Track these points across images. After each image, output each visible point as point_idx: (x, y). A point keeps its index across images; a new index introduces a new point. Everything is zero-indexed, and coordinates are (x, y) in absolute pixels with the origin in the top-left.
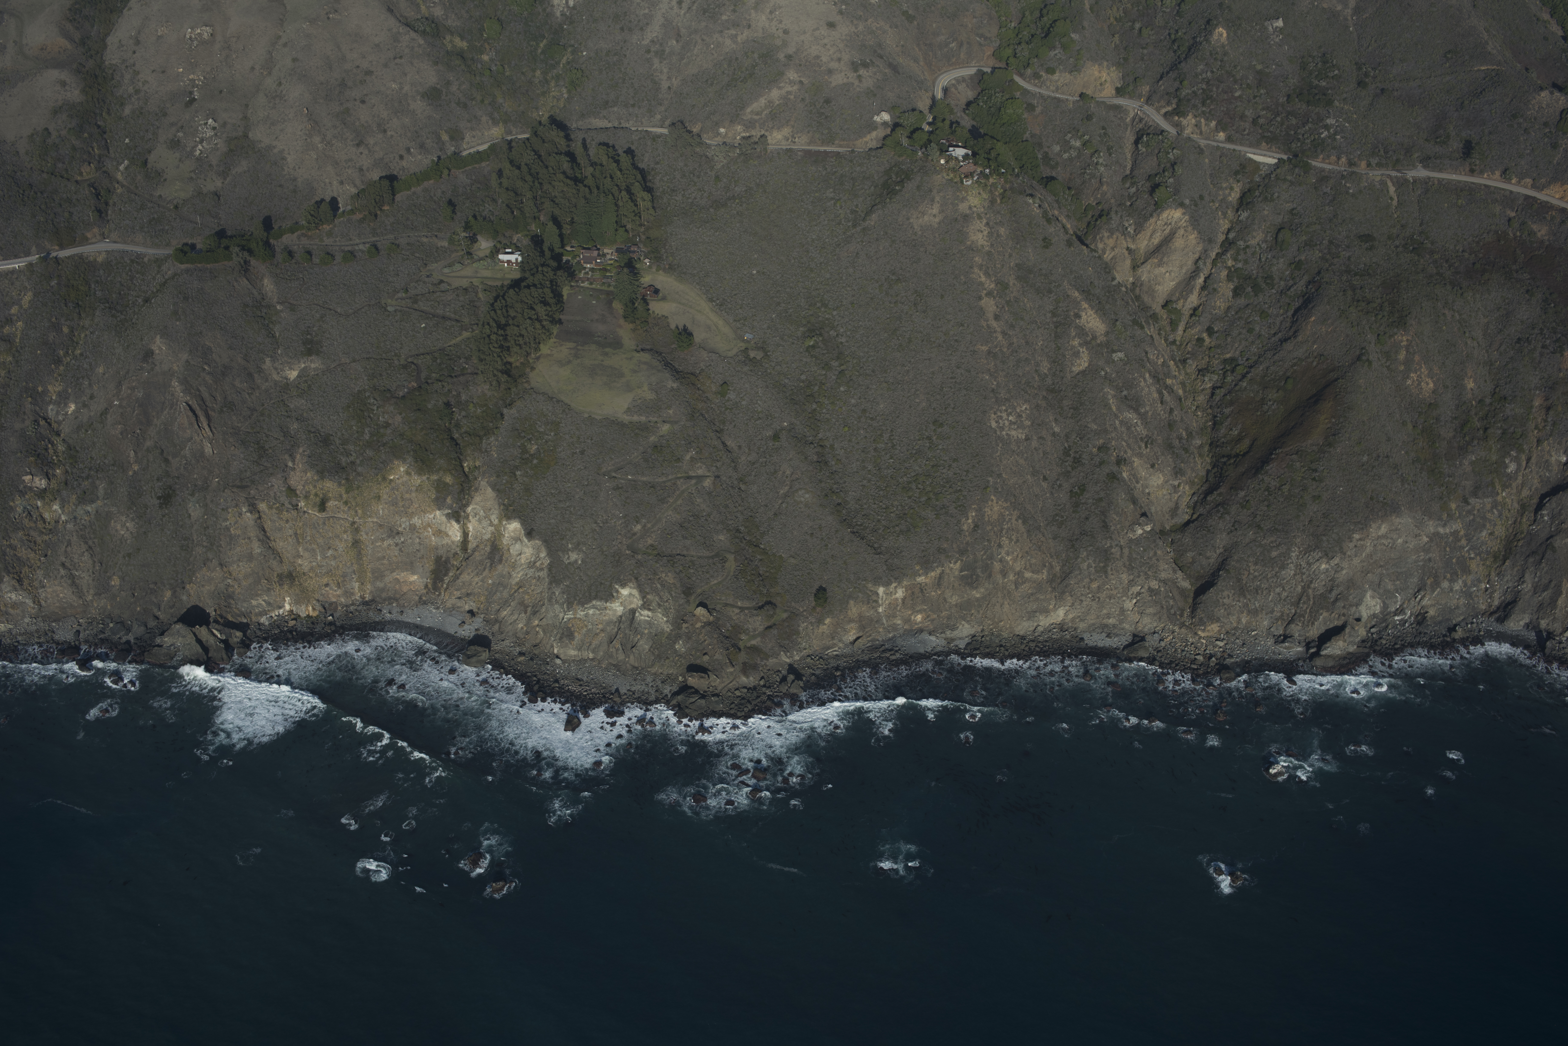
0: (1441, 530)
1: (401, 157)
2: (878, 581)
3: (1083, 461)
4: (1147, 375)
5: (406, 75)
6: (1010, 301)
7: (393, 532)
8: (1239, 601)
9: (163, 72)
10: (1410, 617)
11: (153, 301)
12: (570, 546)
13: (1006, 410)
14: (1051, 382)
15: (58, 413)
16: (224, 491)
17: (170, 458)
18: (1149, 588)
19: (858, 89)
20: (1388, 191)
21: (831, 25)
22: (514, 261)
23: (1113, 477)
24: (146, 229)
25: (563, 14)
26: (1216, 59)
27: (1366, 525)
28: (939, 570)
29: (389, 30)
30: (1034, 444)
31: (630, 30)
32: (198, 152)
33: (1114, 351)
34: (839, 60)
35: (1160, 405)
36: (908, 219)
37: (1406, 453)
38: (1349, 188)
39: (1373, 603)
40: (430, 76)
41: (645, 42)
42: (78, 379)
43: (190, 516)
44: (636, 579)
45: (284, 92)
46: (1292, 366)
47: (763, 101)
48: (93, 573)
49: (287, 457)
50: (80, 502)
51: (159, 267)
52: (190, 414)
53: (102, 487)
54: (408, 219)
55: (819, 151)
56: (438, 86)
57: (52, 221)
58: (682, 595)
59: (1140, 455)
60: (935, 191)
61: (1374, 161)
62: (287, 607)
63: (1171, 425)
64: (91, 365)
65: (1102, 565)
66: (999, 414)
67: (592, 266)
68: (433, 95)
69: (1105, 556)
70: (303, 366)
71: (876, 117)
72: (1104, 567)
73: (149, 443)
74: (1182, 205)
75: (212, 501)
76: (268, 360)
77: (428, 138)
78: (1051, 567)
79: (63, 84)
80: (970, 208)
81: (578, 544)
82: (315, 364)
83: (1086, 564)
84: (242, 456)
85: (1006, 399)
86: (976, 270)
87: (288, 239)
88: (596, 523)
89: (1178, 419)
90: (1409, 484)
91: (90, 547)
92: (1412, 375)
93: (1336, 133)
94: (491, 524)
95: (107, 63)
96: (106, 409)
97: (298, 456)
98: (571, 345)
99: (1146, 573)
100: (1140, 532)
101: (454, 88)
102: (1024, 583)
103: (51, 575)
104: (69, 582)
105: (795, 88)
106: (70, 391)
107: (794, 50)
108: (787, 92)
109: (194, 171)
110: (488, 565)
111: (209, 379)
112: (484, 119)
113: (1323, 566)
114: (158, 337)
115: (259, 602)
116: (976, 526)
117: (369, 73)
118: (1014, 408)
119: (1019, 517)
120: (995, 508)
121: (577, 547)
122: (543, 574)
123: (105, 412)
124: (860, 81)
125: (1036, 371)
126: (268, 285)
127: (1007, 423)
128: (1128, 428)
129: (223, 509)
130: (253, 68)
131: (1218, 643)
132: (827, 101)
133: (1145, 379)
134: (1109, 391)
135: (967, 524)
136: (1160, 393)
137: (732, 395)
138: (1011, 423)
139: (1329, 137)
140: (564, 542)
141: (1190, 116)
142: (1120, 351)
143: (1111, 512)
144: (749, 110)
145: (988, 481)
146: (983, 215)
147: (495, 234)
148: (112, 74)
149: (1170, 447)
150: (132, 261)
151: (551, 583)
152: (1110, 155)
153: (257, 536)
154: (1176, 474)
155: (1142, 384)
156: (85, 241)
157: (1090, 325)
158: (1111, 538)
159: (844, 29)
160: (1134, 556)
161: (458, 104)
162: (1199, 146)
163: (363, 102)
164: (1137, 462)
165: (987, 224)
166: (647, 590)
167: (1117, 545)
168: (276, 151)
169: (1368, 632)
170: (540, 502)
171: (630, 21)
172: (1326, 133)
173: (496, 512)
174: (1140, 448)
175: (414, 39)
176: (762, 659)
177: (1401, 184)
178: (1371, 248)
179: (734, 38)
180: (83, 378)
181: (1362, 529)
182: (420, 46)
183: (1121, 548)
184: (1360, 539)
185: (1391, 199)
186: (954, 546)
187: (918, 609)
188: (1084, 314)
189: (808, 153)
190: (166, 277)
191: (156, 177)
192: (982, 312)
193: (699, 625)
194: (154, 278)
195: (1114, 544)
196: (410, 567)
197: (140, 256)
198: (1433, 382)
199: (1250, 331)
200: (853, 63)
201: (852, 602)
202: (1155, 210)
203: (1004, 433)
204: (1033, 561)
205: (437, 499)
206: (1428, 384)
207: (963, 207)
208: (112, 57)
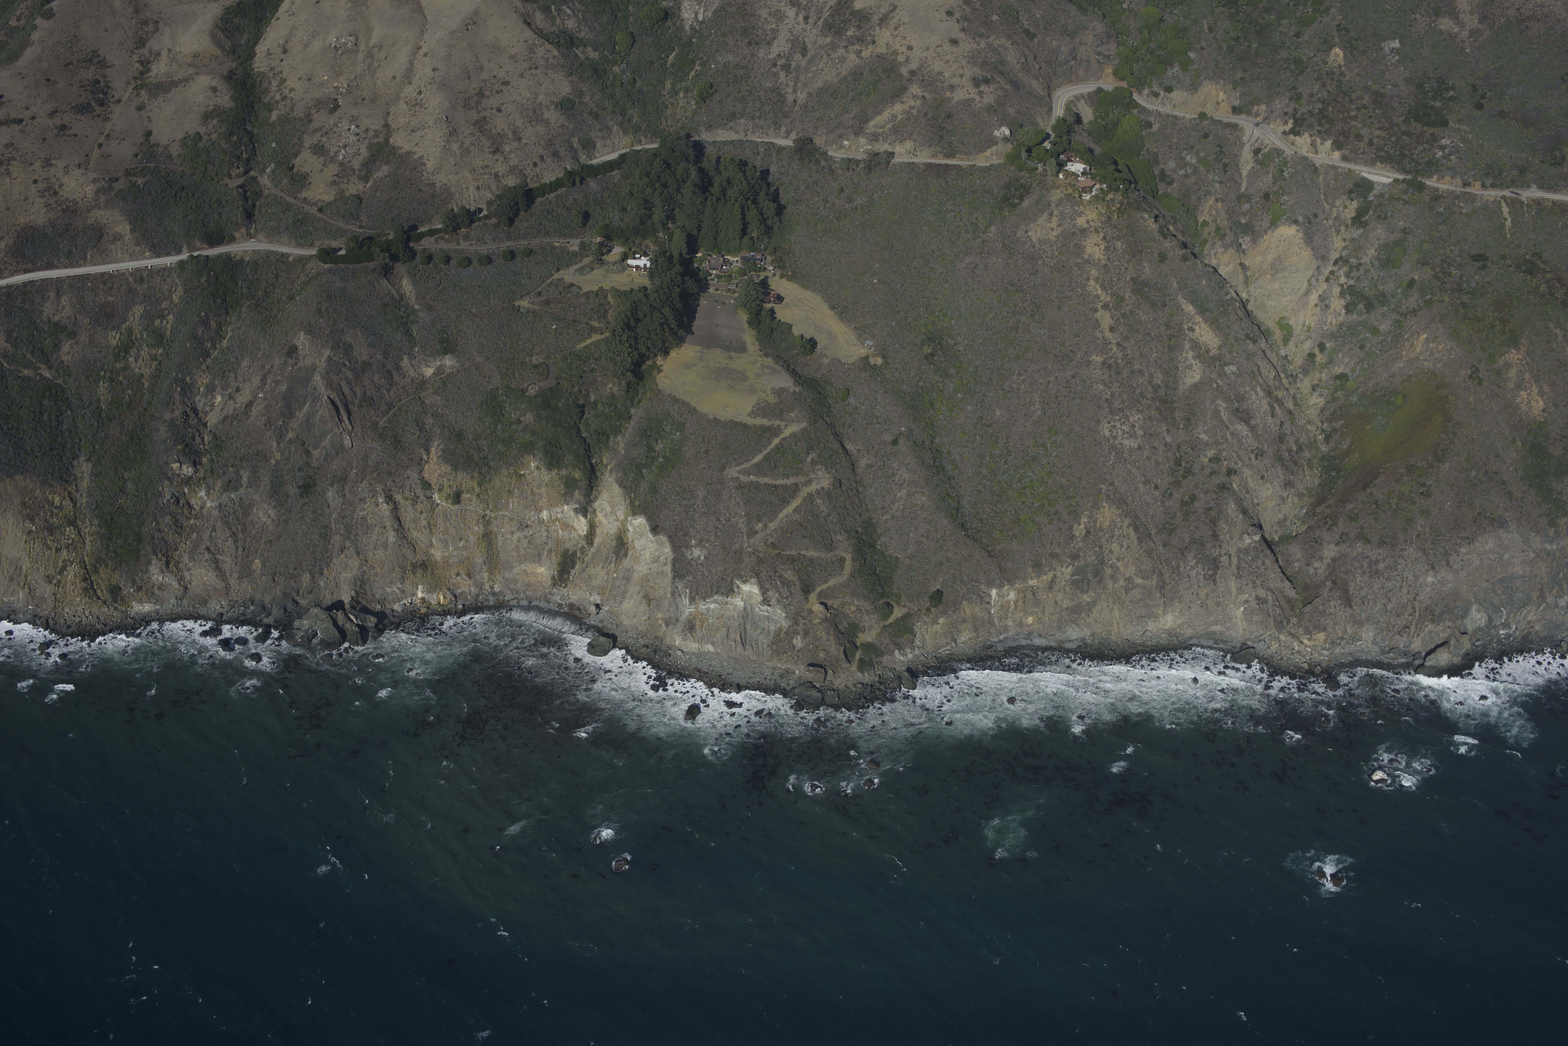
0: (1548, 547)
1: (535, 164)
2: (990, 584)
3: (1194, 471)
4: (1259, 389)
5: (541, 85)
6: (1125, 313)
7: (523, 526)
8: (1345, 611)
9: (309, 80)
10: (1515, 631)
11: (297, 298)
12: (693, 542)
13: (1119, 420)
14: (1164, 394)
15: (205, 405)
16: (361, 482)
17: (311, 449)
18: (1257, 596)
19: (979, 105)
20: (1502, 212)
21: (954, 42)
22: (642, 266)
23: (1224, 487)
24: (291, 230)
25: (692, 28)
26: (1333, 79)
27: (1473, 540)
28: (1050, 575)
29: (526, 42)
30: (1147, 453)
31: (757, 44)
32: (341, 157)
33: (1226, 364)
34: (961, 76)
35: (1270, 418)
36: (1027, 232)
37: (1515, 470)
38: (1462, 208)
39: (1479, 616)
40: (564, 88)
41: (771, 56)
42: (224, 372)
43: (329, 505)
44: (757, 575)
45: (424, 100)
46: (1402, 382)
47: (886, 115)
48: (236, 558)
49: (422, 451)
50: (225, 490)
51: (303, 266)
52: (331, 407)
53: (245, 476)
54: (540, 224)
55: (940, 165)
56: (572, 97)
57: (203, 221)
58: (801, 592)
59: (1250, 467)
60: (1054, 205)
61: (1488, 182)
62: (420, 595)
63: (1282, 438)
64: (237, 358)
65: (1211, 572)
66: (1112, 423)
67: (718, 272)
68: (565, 106)
69: (1214, 564)
70: (439, 363)
71: (996, 132)
72: (1213, 575)
73: (290, 435)
74: (1296, 222)
75: (350, 491)
76: (405, 358)
77: (560, 146)
78: (1161, 574)
79: (215, 90)
80: (1088, 222)
81: (701, 541)
82: (449, 361)
83: (1195, 571)
84: (380, 449)
85: (1119, 409)
86: (1092, 283)
87: (428, 243)
88: (718, 520)
89: (1288, 432)
90: (1516, 500)
91: (234, 534)
92: (1522, 393)
93: (1450, 154)
94: (617, 520)
95: (256, 70)
96: (251, 401)
97: (433, 449)
98: (698, 348)
99: (1254, 582)
100: (1248, 541)
101: (587, 99)
102: (1133, 588)
103: (196, 558)
104: (214, 566)
105: (918, 103)
106: (217, 382)
107: (917, 65)
108: (910, 107)
109: (337, 175)
110: (614, 558)
111: (350, 375)
112: (615, 129)
113: (1430, 579)
114: (302, 333)
115: (394, 589)
116: (1088, 532)
117: (506, 83)
118: (1127, 417)
119: (1130, 525)
120: (1107, 514)
121: (700, 543)
122: (668, 569)
123: (250, 405)
124: (982, 97)
125: (1150, 382)
126: (407, 286)
127: (1120, 432)
128: (1239, 441)
129: (360, 500)
130: (394, 77)
131: (1324, 652)
132: (949, 116)
133: (1256, 393)
134: (1222, 405)
135: (1079, 530)
136: (1272, 408)
137: (852, 400)
138: (1124, 432)
139: (1444, 157)
140: (687, 538)
141: (1306, 135)
142: (1232, 364)
143: (1221, 522)
144: (872, 123)
145: (1101, 489)
146: (1100, 229)
147: (626, 241)
148: (261, 81)
149: (1280, 459)
150: (278, 260)
151: (674, 578)
152: (1225, 172)
153: (392, 526)
154: (1286, 485)
155: (1254, 397)
156: (232, 240)
157: (1204, 338)
158: (1220, 546)
159: (967, 45)
160: (1243, 565)
161: (591, 113)
162: (1314, 165)
163: (499, 110)
164: (1247, 473)
165: (1104, 238)
166: (767, 587)
167: (1225, 554)
168: (416, 156)
169: (1473, 644)
170: (665, 499)
171: (758, 36)
172: (1441, 153)
173: (623, 508)
174: (1250, 459)
175: (549, 51)
176: (877, 656)
177: (1515, 204)
178: (1484, 267)
179: (858, 53)
180: (230, 371)
181: (1469, 543)
182: (554, 57)
183: (1230, 556)
184: (1467, 554)
185: (1506, 220)
186: (1066, 550)
187: (1029, 611)
188: (1197, 327)
189: (929, 166)
190: (310, 276)
191: (300, 180)
192: (1097, 324)
193: (817, 621)
194: (298, 277)
195: (1223, 553)
196: (537, 558)
197: (285, 256)
198: (1543, 400)
199: (1362, 347)
200: (974, 79)
201: (965, 603)
202: (1269, 228)
203: (1117, 442)
204: (1143, 567)
205: (565, 494)
206: (1538, 403)
207: (1081, 222)
208: (260, 64)
